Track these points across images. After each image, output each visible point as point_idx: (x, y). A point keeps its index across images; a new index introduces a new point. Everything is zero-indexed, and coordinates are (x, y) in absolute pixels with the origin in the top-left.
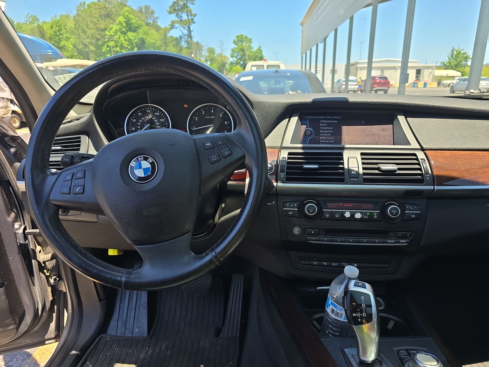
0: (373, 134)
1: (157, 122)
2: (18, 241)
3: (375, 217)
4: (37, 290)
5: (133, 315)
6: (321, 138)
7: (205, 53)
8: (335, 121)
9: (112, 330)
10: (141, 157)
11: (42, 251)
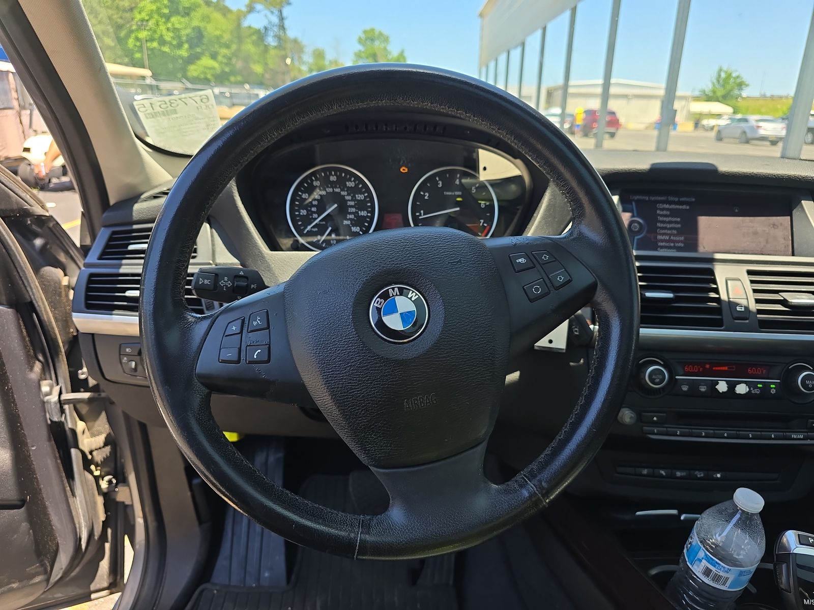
0: (755, 233)
1: (349, 200)
2: (48, 416)
3: (773, 391)
4: (79, 504)
5: (257, 545)
6: (659, 237)
7: (308, 58)
8: (684, 207)
9: (220, 575)
10: (393, 289)
11: (86, 430)
